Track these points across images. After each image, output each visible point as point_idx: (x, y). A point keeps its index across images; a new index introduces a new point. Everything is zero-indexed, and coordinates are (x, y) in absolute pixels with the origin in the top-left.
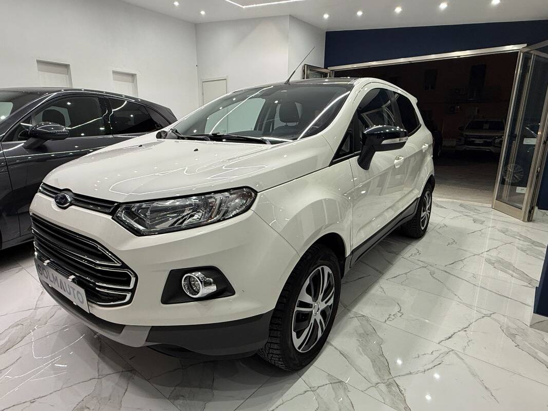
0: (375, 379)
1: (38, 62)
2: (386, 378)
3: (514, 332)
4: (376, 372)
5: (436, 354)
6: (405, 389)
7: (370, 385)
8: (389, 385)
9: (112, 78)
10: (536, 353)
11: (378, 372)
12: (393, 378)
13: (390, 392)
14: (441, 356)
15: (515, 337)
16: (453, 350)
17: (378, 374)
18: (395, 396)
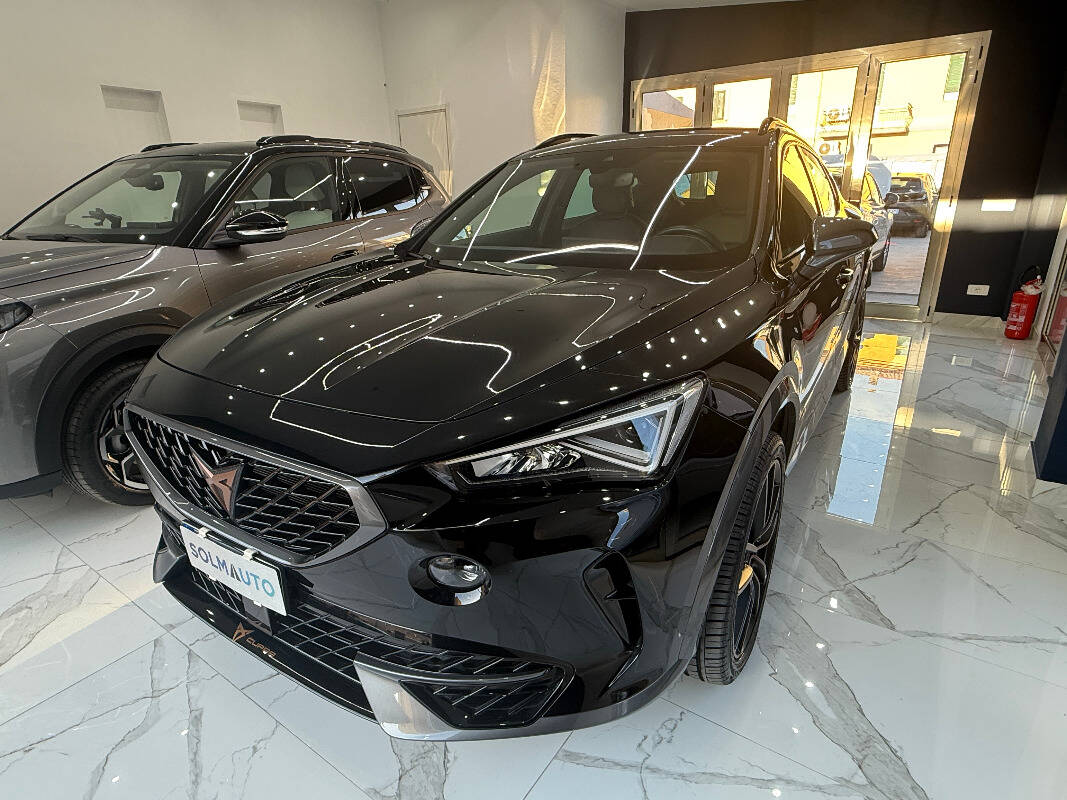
0: (827, 587)
1: (106, 89)
2: (843, 583)
3: (1008, 509)
4: (824, 576)
5: (903, 547)
6: (874, 597)
7: (820, 595)
8: (848, 593)
9: (238, 117)
10: (1048, 535)
11: (826, 576)
12: (850, 583)
13: (853, 601)
14: (912, 548)
15: (1011, 516)
16: (926, 540)
17: (828, 580)
18: (862, 606)
